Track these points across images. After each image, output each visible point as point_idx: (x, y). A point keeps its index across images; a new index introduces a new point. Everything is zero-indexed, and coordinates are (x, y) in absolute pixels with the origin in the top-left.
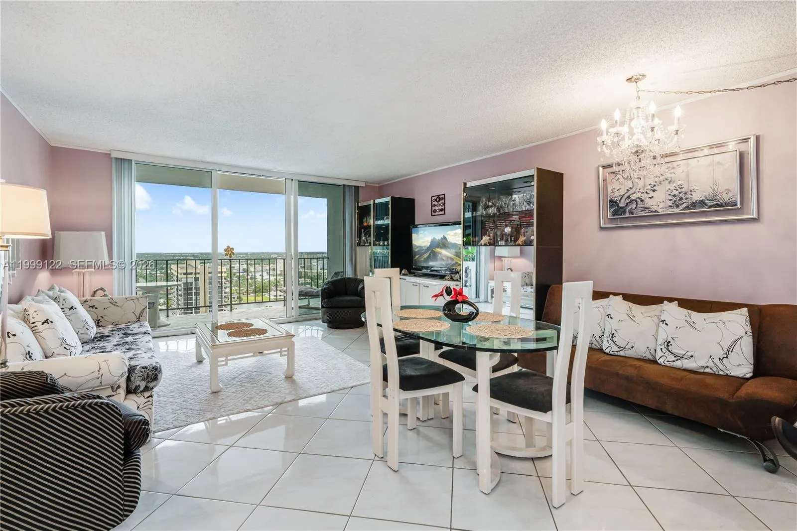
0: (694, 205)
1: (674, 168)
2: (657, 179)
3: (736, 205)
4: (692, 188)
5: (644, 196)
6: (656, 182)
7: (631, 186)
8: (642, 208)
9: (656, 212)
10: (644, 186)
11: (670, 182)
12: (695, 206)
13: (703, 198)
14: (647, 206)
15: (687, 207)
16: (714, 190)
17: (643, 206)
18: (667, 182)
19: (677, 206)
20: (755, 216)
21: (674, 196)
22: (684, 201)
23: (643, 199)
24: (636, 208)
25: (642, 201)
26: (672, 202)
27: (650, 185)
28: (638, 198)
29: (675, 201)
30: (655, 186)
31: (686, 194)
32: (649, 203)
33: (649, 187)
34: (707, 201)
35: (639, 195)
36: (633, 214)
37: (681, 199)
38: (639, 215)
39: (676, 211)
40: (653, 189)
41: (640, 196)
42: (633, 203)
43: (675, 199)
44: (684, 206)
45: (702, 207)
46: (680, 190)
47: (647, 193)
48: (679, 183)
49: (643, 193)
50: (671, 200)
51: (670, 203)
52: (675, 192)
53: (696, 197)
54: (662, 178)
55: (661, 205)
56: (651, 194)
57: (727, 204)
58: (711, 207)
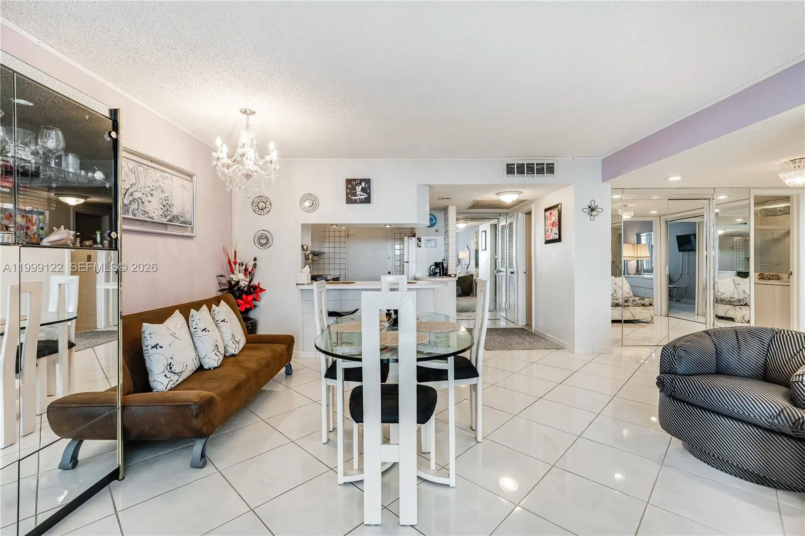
1: (164, 178)
2: (154, 184)
3: (191, 225)
4: (173, 202)
5: (145, 199)
6: (153, 186)
7: (134, 182)
8: (143, 211)
9: (152, 218)
10: (145, 187)
11: (162, 191)
12: (174, 219)
13: (178, 214)
14: (147, 210)
15: (170, 219)
16: (183, 208)
17: (143, 209)
18: (161, 190)
19: (166, 217)
20: (195, 234)
21: (164, 206)
22: (169, 213)
23: (143, 201)
24: (137, 209)
25: (142, 203)
26: (162, 211)
27: (149, 187)
28: (140, 198)
29: (164, 211)
30: (152, 190)
31: (171, 206)
32: (148, 207)
33: (148, 189)
34: (180, 217)
36: (135, 216)
37: (167, 210)
38: (141, 218)
39: (165, 221)
40: (151, 193)
41: (141, 196)
42: (135, 203)
43: (164, 209)
44: (169, 217)
45: (177, 222)
46: (167, 202)
47: (146, 195)
48: (167, 194)
49: (143, 194)
50: (162, 209)
52: (164, 202)
53: (175, 211)
54: (157, 185)
55: (156, 212)
56: (150, 198)
57: (188, 223)
58: (181, 222)
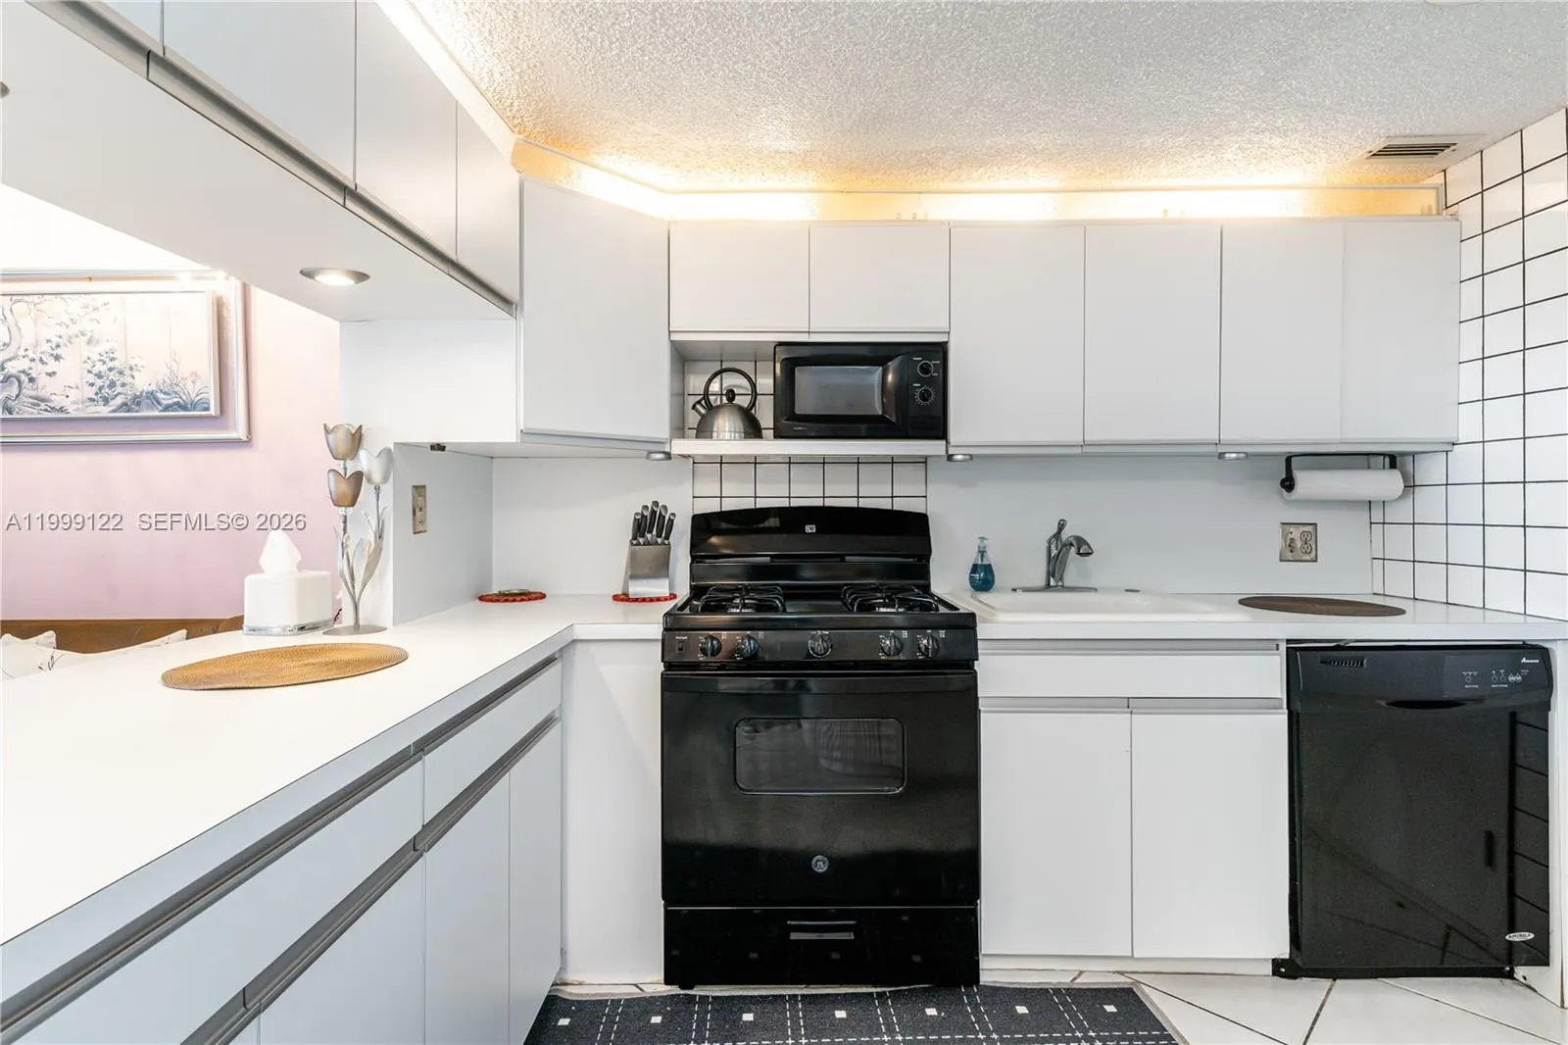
0: (137, 401)
1: (96, 309)
2: (61, 331)
3: (207, 409)
4: (133, 362)
5: (37, 370)
6: (60, 337)
7: (7, 341)
8: (32, 397)
9: (61, 410)
10: (36, 345)
11: (89, 342)
12: (139, 404)
13: (153, 387)
14: (42, 393)
15: (125, 404)
16: (171, 372)
17: (34, 393)
18: (85, 339)
19: (106, 401)
20: (241, 434)
21: (99, 376)
22: (119, 389)
23: (34, 375)
24: (17, 396)
25: (31, 380)
26: (94, 389)
27: (48, 341)
28: (23, 372)
29: (101, 388)
30: (58, 346)
31: (121, 373)
32: (47, 387)
33: (46, 347)
34: (160, 396)
35: (24, 364)
36: (11, 413)
37: (112, 385)
38: (26, 416)
39: (104, 411)
40: (55, 353)
41: (26, 368)
42: (12, 383)
43: (99, 382)
44: (119, 400)
45: (151, 407)
46: (111, 364)
47: (41, 360)
48: (107, 346)
49: (33, 360)
50: (92, 385)
51: (90, 392)
52: (100, 367)
53: (142, 383)
54: (74, 329)
55: (74, 395)
56: (52, 366)
57: (194, 406)
58: (167, 408)
